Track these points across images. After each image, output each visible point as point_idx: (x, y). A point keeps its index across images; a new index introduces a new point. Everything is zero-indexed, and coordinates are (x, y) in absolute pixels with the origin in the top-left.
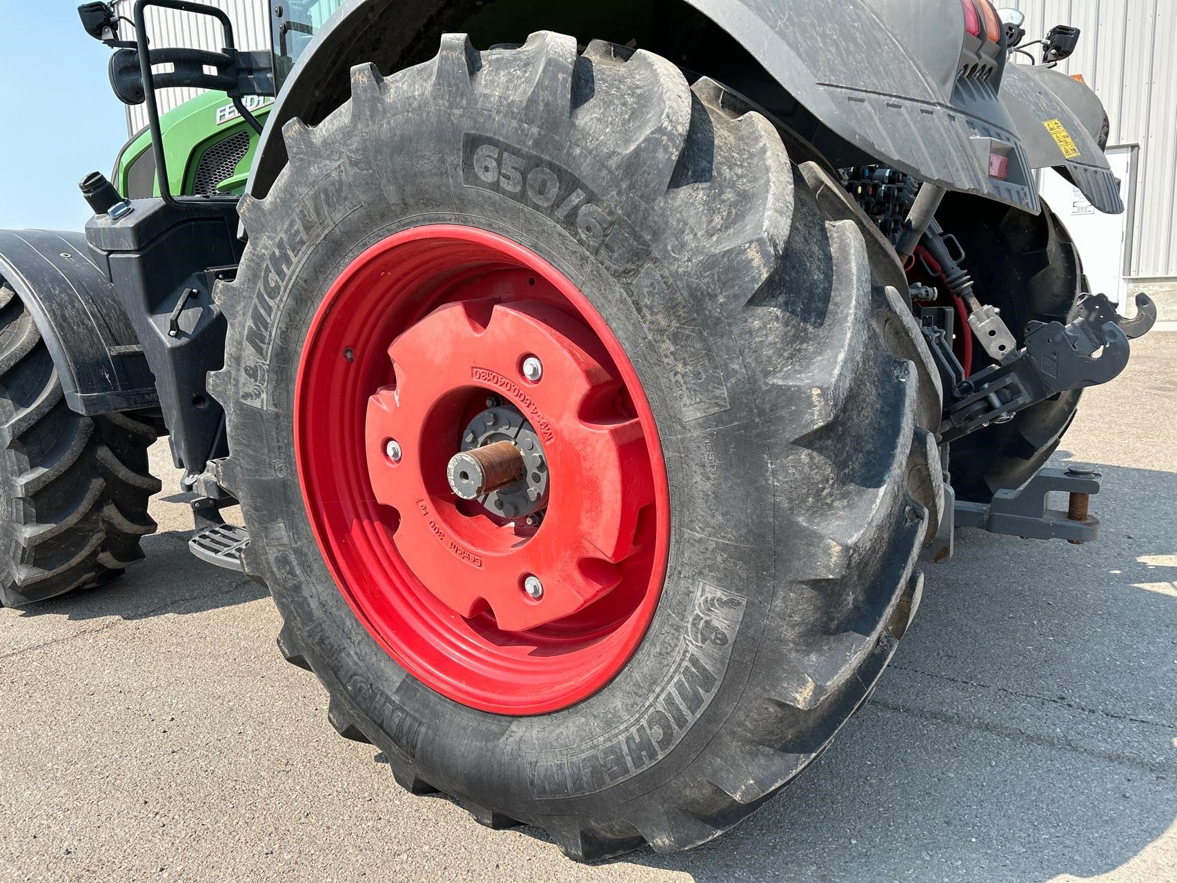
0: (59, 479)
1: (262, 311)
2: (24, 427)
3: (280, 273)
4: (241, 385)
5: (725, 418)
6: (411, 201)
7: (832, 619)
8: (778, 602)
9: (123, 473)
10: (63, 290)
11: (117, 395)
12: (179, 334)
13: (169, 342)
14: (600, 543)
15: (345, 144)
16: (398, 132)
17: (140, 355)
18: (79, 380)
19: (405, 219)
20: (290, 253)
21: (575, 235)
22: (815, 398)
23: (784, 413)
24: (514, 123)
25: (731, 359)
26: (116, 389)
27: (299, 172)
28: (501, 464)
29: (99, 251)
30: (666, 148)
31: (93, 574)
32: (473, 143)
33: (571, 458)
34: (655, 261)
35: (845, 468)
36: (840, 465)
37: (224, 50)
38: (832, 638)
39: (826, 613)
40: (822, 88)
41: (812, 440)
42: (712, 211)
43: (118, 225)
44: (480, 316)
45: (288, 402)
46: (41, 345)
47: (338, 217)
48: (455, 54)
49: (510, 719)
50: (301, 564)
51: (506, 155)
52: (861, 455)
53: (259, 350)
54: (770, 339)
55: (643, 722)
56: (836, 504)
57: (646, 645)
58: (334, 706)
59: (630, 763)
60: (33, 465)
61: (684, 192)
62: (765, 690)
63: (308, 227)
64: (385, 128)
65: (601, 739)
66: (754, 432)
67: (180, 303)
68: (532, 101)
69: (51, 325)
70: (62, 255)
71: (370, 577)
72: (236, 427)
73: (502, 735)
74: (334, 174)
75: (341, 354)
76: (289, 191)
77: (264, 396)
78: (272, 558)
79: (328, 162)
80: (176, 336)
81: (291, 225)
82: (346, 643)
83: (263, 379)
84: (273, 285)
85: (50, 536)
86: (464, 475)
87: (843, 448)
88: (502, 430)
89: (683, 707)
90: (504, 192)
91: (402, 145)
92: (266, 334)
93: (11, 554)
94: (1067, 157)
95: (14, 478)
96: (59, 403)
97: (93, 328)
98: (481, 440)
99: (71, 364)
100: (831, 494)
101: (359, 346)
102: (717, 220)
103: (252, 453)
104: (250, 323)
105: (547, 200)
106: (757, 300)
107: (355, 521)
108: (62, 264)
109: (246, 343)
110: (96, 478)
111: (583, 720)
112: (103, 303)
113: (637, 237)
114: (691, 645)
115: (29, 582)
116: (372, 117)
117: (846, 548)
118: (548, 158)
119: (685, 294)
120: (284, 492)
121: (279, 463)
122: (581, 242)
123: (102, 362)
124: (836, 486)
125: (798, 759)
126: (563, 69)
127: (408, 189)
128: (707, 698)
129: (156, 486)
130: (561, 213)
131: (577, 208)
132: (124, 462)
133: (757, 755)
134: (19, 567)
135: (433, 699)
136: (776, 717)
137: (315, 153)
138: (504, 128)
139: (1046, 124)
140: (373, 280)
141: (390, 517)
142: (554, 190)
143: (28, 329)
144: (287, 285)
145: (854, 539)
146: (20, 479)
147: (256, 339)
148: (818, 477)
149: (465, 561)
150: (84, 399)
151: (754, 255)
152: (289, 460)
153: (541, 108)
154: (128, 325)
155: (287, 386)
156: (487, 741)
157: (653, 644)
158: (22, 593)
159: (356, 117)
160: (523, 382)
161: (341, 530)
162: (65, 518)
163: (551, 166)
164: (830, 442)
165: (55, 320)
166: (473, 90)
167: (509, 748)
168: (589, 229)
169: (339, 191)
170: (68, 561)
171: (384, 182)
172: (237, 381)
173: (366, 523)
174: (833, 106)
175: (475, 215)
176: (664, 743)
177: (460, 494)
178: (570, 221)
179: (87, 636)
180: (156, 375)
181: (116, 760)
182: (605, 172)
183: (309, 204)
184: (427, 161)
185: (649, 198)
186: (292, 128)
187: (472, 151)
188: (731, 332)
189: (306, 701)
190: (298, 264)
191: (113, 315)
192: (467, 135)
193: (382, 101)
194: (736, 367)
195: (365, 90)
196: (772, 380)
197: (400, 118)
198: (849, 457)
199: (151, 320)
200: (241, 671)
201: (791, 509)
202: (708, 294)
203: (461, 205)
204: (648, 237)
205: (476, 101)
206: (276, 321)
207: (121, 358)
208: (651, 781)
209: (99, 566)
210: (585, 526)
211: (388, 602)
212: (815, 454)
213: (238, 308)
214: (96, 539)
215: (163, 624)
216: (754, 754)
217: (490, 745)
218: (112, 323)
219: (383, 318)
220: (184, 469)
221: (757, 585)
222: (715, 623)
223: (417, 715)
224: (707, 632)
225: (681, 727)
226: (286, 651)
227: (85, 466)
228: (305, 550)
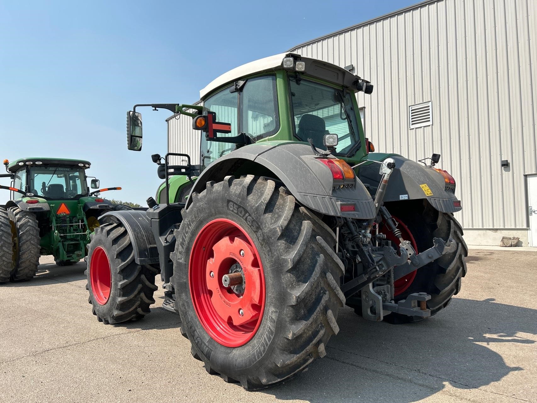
0: (130, 283)
1: (184, 237)
2: (123, 267)
3: (189, 228)
4: (177, 256)
5: (274, 265)
6: (217, 213)
7: (298, 316)
8: (285, 311)
9: (148, 283)
10: (138, 229)
11: (149, 259)
12: (167, 242)
13: (164, 244)
14: (256, 300)
15: (204, 199)
16: (215, 198)
17: (156, 248)
18: (139, 254)
19: (216, 217)
20: (191, 223)
21: (247, 223)
22: (289, 261)
23: (284, 265)
24: (236, 198)
25: (275, 252)
26: (148, 257)
27: (194, 204)
28: (236, 278)
29: (149, 218)
30: (263, 206)
31: (135, 315)
32: (229, 201)
33: (250, 276)
34: (261, 229)
35: (299, 278)
36: (298, 277)
37: (187, 165)
38: (298, 321)
39: (296, 314)
40: (298, 193)
41: (290, 271)
42: (272, 219)
43: (155, 212)
44: (232, 240)
45: (188, 260)
46: (130, 244)
47: (202, 215)
48: (226, 182)
49: (233, 349)
50: (188, 306)
51: (234, 204)
52: (303, 276)
53: (183, 247)
54: (282, 248)
55: (260, 346)
56: (296, 287)
57: (261, 325)
58: (193, 348)
59: (257, 358)
60: (124, 279)
61: (267, 215)
62: (283, 335)
63: (195, 218)
64: (212, 196)
65: (251, 352)
66: (279, 269)
67: (168, 233)
68: (240, 194)
69: (134, 239)
70: (139, 218)
71: (205, 310)
72: (175, 267)
73: (230, 353)
74: (202, 206)
75: (202, 249)
76: (192, 208)
77: (183, 259)
78: (180, 304)
79: (200, 203)
80: (166, 243)
81: (192, 216)
82: (196, 328)
83: (183, 255)
84: (187, 231)
85: (125, 301)
86: (226, 281)
87: (298, 274)
88: (238, 269)
89: (267, 341)
90: (234, 212)
91: (215, 200)
92: (184, 243)
93: (114, 306)
94: (427, 196)
95: (118, 283)
96: (133, 260)
97: (145, 240)
98: (233, 272)
99: (138, 250)
100: (295, 284)
101: (207, 247)
102: (273, 221)
103: (178, 274)
104: (181, 240)
105: (242, 215)
106: (279, 239)
107: (202, 294)
108: (139, 221)
109: (180, 245)
110: (140, 284)
111: (248, 347)
112: (148, 232)
113: (258, 224)
114: (269, 324)
115: (117, 315)
116: (210, 194)
117: (296, 297)
118: (242, 206)
119: (266, 237)
120: (185, 285)
121: (185, 277)
122: (248, 224)
123: (146, 249)
124: (296, 282)
125: (294, 356)
126: (245, 188)
127: (216, 210)
128: (272, 337)
129: (156, 288)
130: (244, 218)
131: (247, 217)
132: (148, 280)
133: (284, 354)
134: (116, 310)
135: (216, 344)
136: (287, 342)
137: (199, 201)
138: (234, 199)
139: (421, 186)
140: (210, 230)
141: (210, 293)
142: (243, 213)
143: (128, 239)
144: (190, 231)
145: (299, 294)
146: (120, 283)
147: (182, 244)
148: (292, 280)
149: (227, 305)
150: (140, 260)
151: (278, 229)
152: (187, 277)
153: (241, 195)
154: (154, 239)
155: (188, 256)
156: (227, 354)
157: (262, 325)
158: (115, 319)
159: (207, 193)
160: (240, 256)
161: (198, 296)
162: (130, 296)
163: (243, 208)
164: (295, 272)
165: (135, 237)
166: (229, 190)
167: (231, 356)
168: (249, 222)
169: (202, 210)
170: (129, 310)
171: (211, 208)
172: (177, 255)
173: (205, 294)
174: (300, 197)
175: (229, 217)
176: (264, 351)
177: (225, 286)
178: (246, 219)
179: (131, 333)
180: (159, 253)
181: (135, 361)
182: (252, 210)
183: (196, 212)
184: (220, 205)
185: (260, 216)
186: (194, 194)
187: (229, 203)
188: (275, 246)
189: (188, 353)
190: (193, 226)
191: (151, 236)
192: (228, 199)
193: (212, 190)
194: (275, 254)
195: (209, 188)
196: (282, 257)
197: (215, 194)
198: (300, 276)
199: (160, 238)
200: (172, 345)
201: (287, 287)
202: (270, 237)
203: (227, 215)
204: (260, 224)
205: (230, 192)
206: (187, 240)
207: (151, 248)
208: (261, 363)
209: (137, 313)
210: (253, 295)
211: (208, 318)
212: (291, 274)
213: (179, 236)
214: (138, 303)
215: (153, 332)
216: (283, 353)
217: (227, 356)
218: (150, 238)
219: (213, 239)
220: (164, 282)
221: (281, 307)
222: (273, 317)
223: (211, 348)
224: (272, 320)
225: (267, 346)
226: (182, 332)
227: (137, 280)
228: (189, 302)
